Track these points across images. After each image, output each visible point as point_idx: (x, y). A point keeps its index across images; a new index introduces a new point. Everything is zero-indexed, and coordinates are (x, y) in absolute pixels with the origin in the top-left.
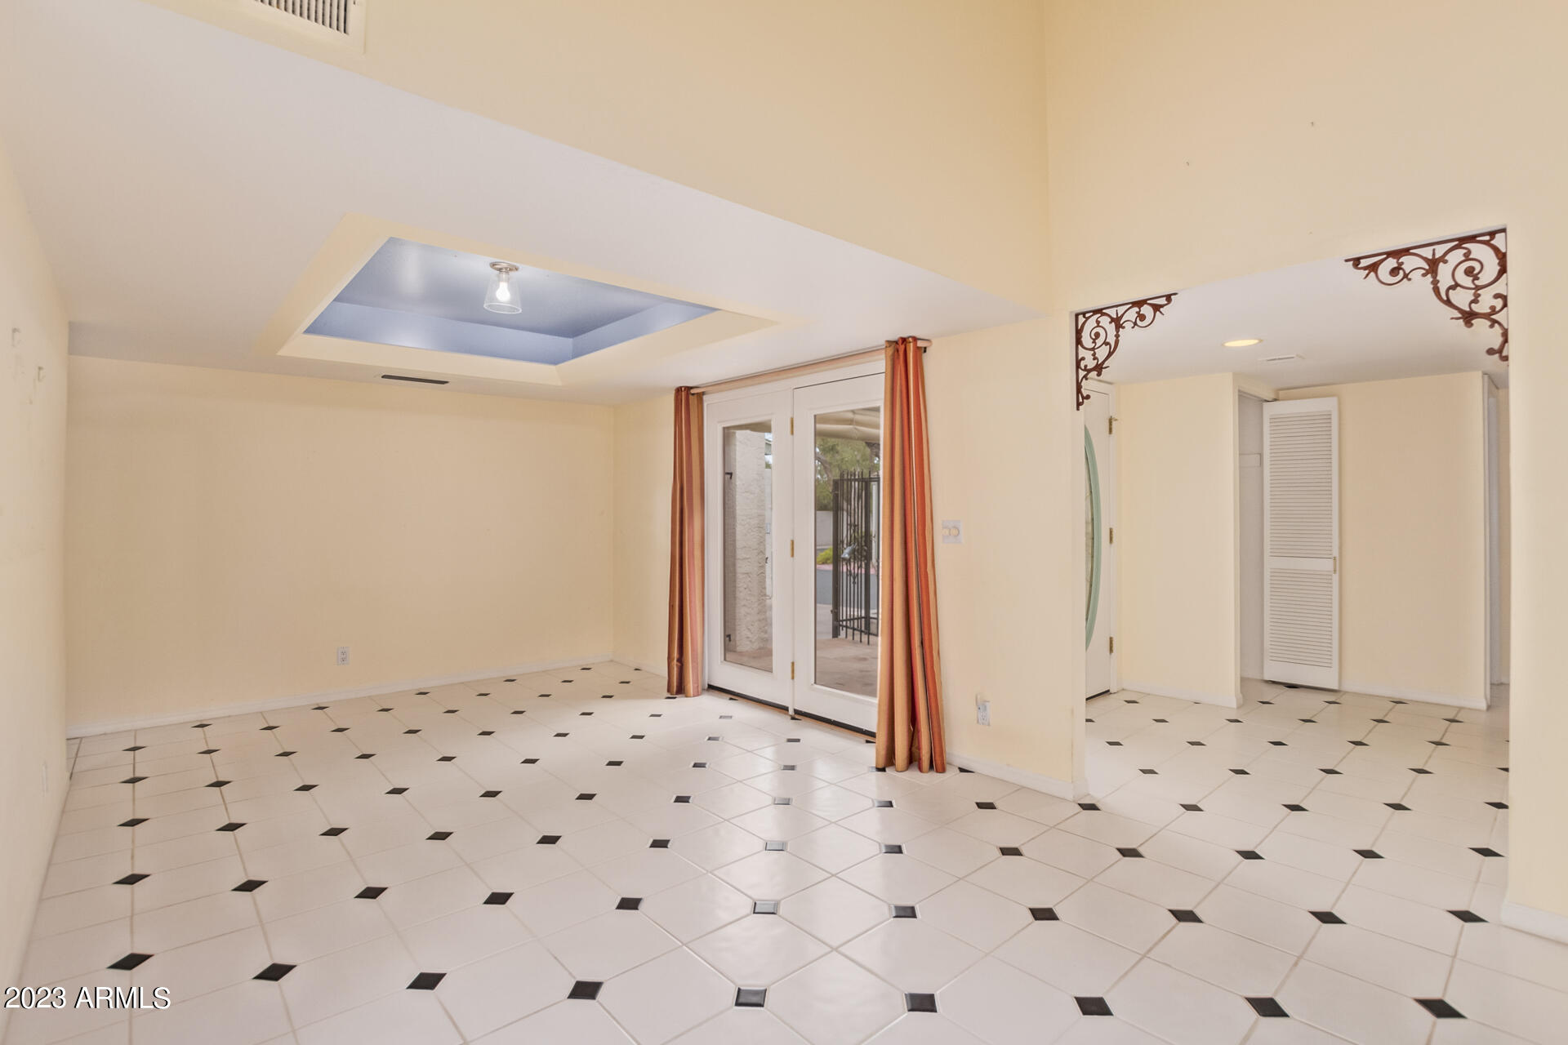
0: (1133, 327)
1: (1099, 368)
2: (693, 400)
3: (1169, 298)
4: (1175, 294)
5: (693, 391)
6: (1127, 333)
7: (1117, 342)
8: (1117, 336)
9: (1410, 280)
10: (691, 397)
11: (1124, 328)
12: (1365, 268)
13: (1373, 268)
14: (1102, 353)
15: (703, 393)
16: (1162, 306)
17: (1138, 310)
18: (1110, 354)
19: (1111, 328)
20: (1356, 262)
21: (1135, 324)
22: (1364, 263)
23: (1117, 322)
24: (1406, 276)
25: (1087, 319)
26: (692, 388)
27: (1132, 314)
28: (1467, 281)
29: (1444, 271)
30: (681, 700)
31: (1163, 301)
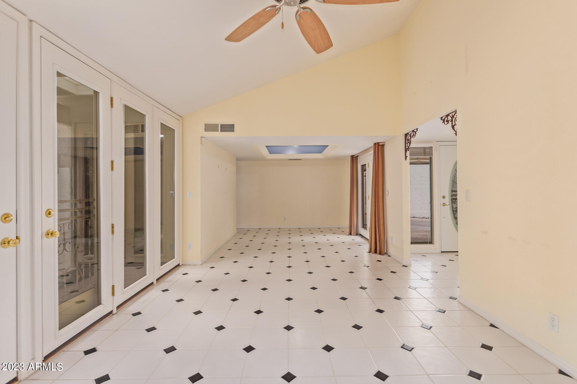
2: (354, 159)
5: (354, 156)
10: (354, 158)
12: (443, 120)
15: (358, 156)
16: (416, 132)
24: (448, 122)
26: (354, 155)
29: (454, 120)
30: (350, 236)
31: (416, 130)
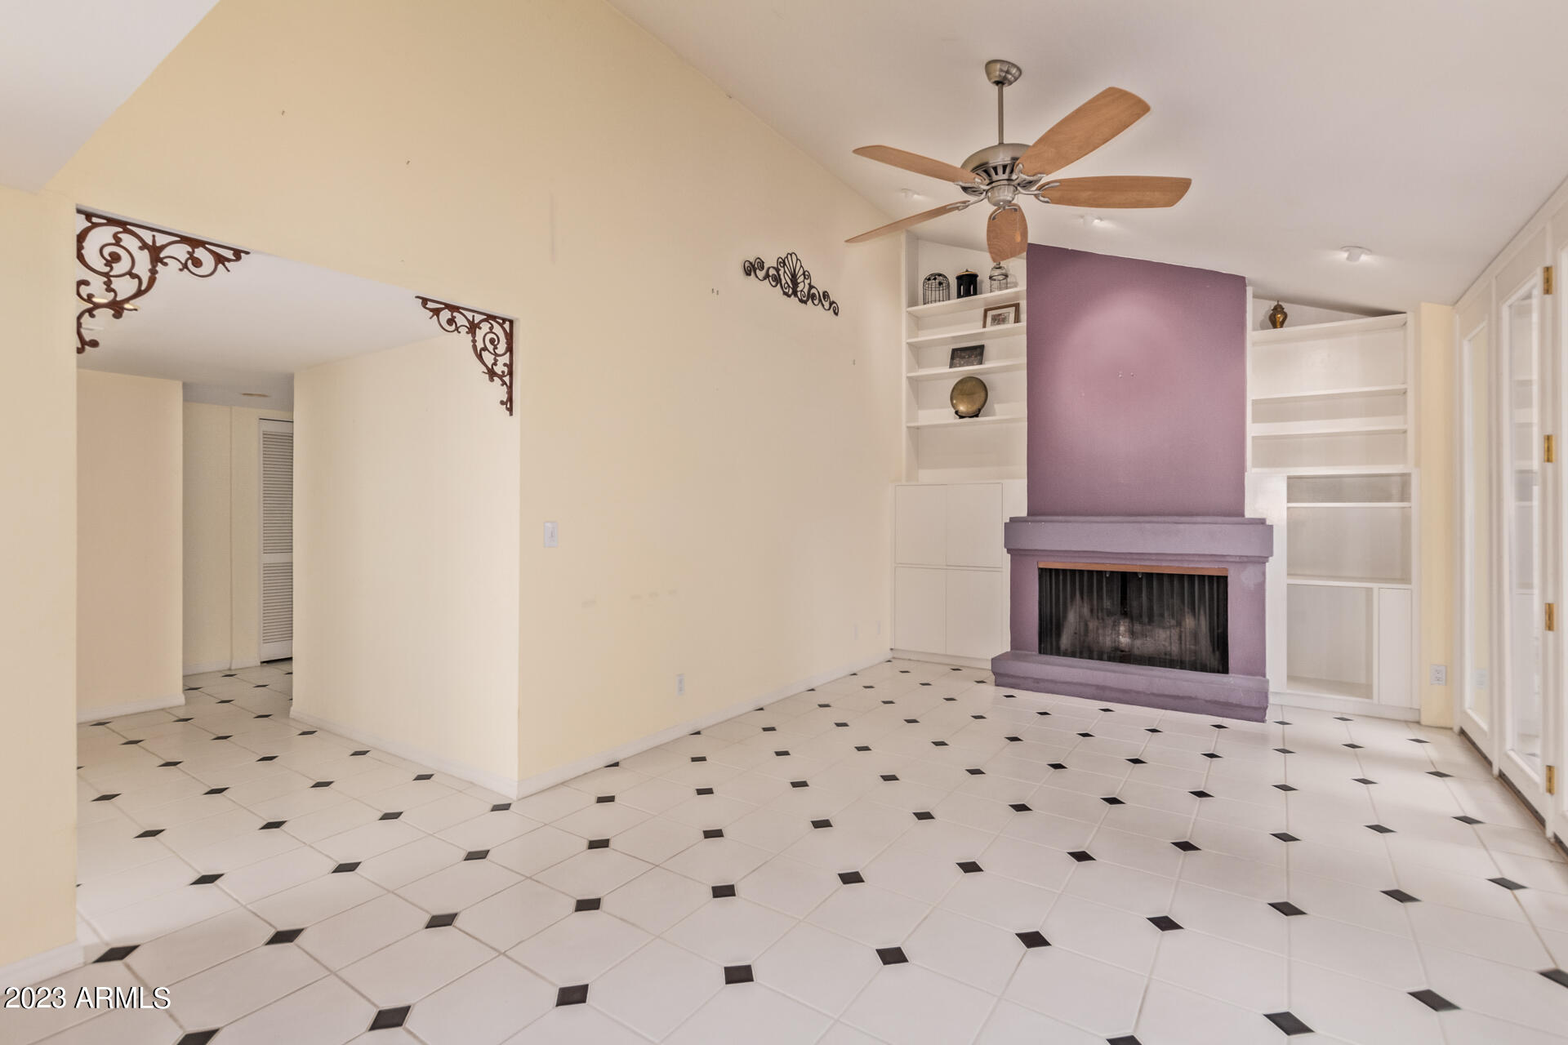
0: (181, 270)
1: (117, 308)
3: (238, 254)
4: (247, 253)
6: (168, 274)
7: (152, 281)
8: (153, 272)
9: (459, 332)
11: (165, 264)
12: (431, 310)
13: (436, 312)
14: (125, 287)
16: (229, 260)
17: (190, 250)
18: (139, 293)
19: (143, 261)
20: (425, 301)
21: (185, 266)
22: (430, 305)
23: (156, 255)
24: (457, 329)
25: (95, 225)
27: (181, 251)
28: (490, 347)
29: (480, 334)
31: (229, 254)
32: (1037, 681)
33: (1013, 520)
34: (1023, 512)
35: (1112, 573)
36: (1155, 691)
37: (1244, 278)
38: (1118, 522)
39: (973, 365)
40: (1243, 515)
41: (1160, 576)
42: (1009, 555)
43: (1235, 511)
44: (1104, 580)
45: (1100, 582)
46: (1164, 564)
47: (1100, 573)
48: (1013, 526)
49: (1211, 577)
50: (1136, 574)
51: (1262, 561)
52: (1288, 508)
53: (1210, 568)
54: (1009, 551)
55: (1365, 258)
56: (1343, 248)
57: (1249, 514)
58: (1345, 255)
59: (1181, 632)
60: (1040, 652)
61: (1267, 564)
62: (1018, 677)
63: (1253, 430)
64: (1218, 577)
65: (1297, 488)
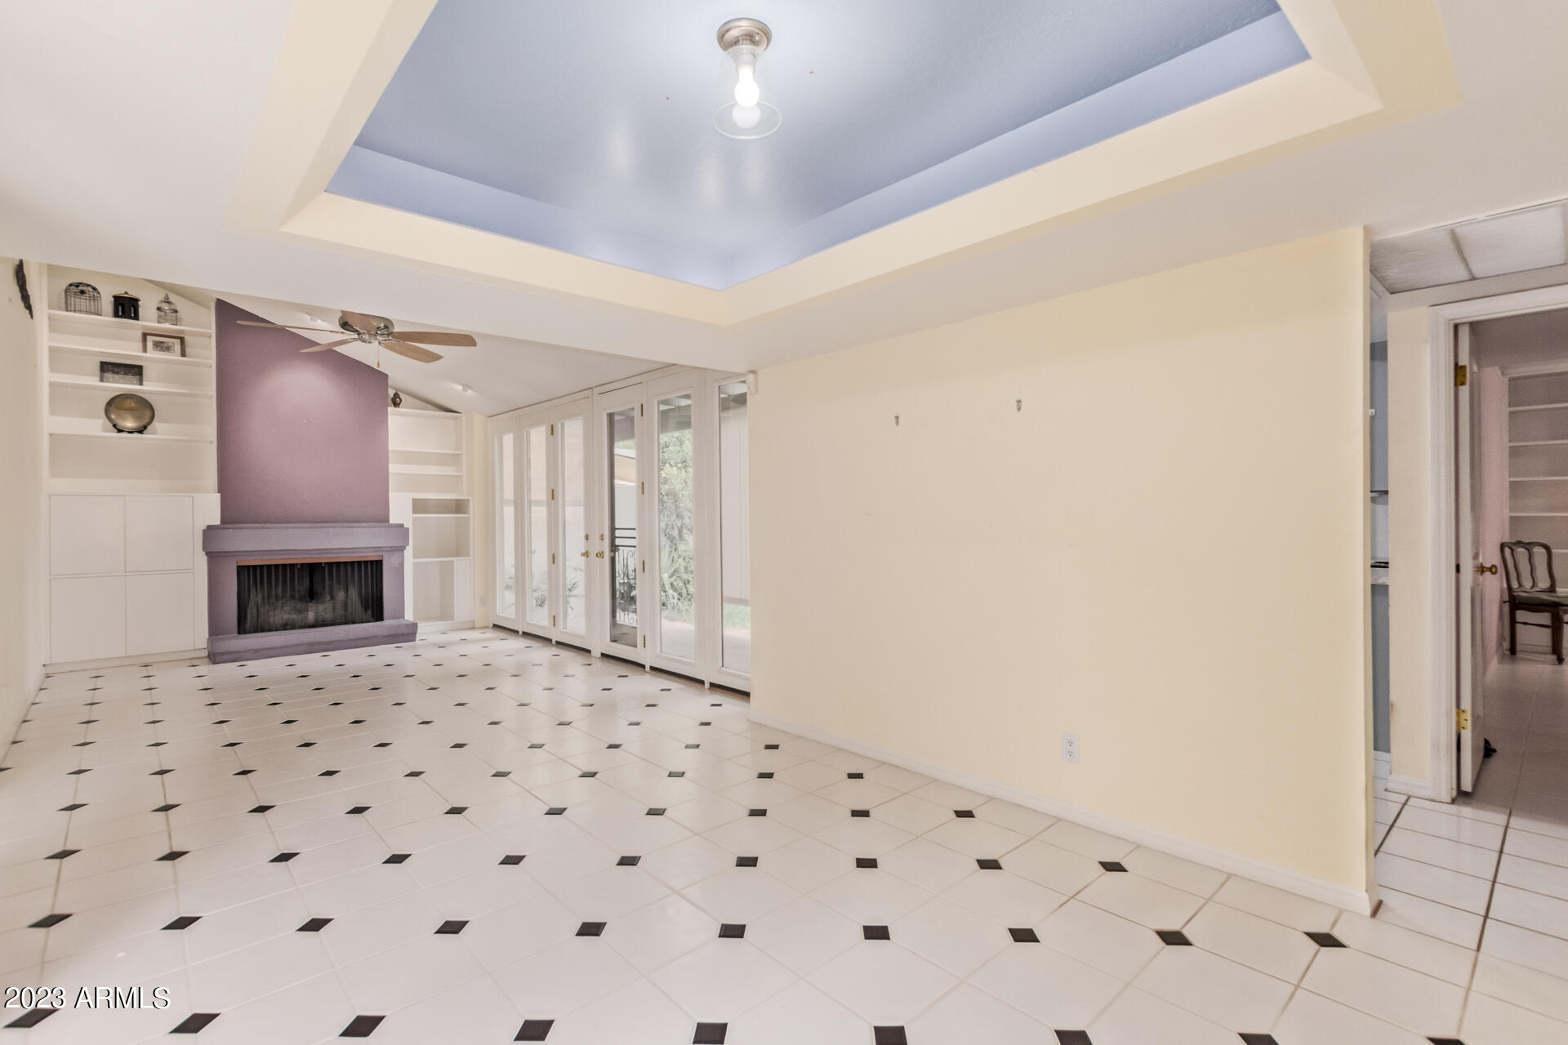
32: (257, 651)
33: (209, 527)
34: (217, 521)
35: (302, 564)
36: (352, 638)
37: (386, 376)
38: (310, 528)
39: (133, 384)
40: (388, 521)
41: (338, 564)
42: (206, 558)
43: (384, 519)
44: (296, 571)
45: (292, 573)
46: (342, 555)
47: (293, 566)
48: (209, 532)
49: (372, 562)
50: (320, 564)
51: (401, 549)
52: (413, 518)
53: (372, 556)
54: (208, 554)
55: (469, 392)
56: (460, 384)
57: (392, 521)
58: (461, 388)
59: (334, 604)
60: (239, 633)
61: (405, 551)
62: (239, 652)
63: (393, 468)
64: (377, 561)
65: (419, 506)
